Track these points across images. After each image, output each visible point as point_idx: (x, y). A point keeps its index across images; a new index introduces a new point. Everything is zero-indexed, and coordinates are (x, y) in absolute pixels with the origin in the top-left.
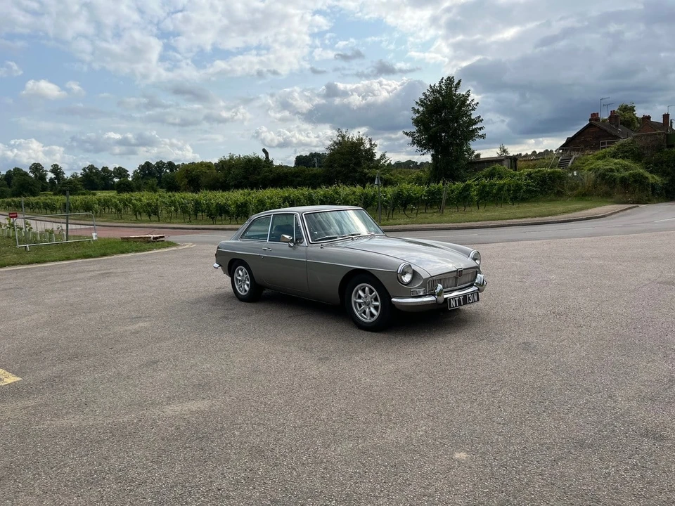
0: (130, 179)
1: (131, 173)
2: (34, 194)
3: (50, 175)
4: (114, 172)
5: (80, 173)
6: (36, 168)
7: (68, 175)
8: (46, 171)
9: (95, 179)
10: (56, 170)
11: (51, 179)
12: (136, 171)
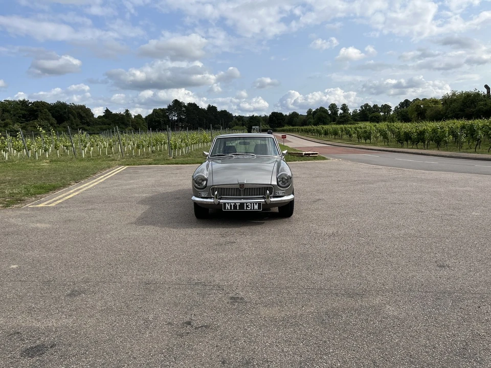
0: (391, 113)
1: (393, 109)
2: (325, 124)
3: (340, 111)
4: (381, 108)
5: (358, 109)
6: (333, 107)
7: (351, 111)
8: (338, 108)
9: (368, 114)
10: (344, 108)
11: (341, 114)
12: (397, 107)
